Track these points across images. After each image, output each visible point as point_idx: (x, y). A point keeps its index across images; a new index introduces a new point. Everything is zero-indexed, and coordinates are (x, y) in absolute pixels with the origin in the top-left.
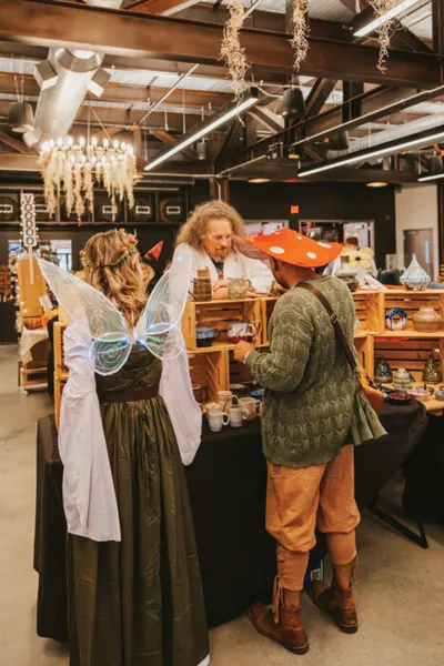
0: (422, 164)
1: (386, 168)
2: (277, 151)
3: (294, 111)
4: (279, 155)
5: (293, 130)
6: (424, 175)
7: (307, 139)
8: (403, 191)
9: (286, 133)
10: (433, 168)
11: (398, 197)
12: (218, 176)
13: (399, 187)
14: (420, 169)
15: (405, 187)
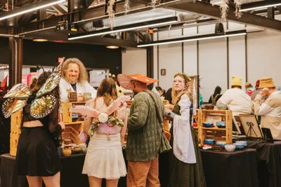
0: (140, 37)
1: (118, 38)
2: (64, 26)
3: (81, 7)
4: (65, 28)
5: (73, 14)
6: (140, 44)
7: (83, 21)
8: (127, 52)
9: (69, 15)
10: (146, 40)
11: (123, 54)
12: (16, 36)
13: (124, 50)
14: (138, 40)
15: (128, 50)
